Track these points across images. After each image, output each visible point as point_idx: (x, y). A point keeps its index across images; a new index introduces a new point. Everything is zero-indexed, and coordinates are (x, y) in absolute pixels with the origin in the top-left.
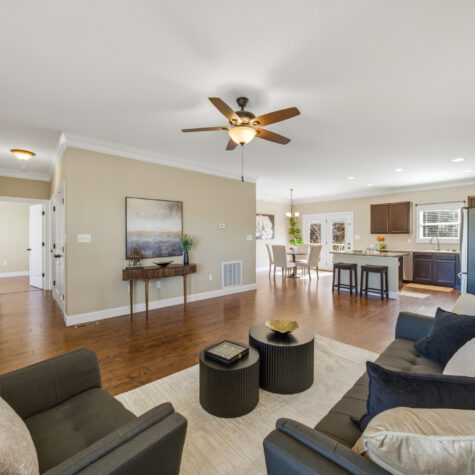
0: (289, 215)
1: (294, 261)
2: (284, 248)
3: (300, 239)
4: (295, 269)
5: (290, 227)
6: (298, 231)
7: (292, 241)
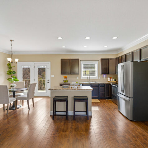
0: (9, 59)
1: (14, 96)
2: (6, 86)
3: (16, 78)
4: (15, 103)
5: (8, 70)
6: (14, 72)
7: (9, 79)
